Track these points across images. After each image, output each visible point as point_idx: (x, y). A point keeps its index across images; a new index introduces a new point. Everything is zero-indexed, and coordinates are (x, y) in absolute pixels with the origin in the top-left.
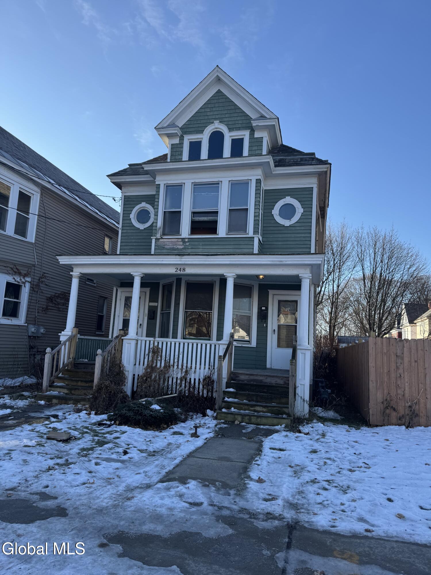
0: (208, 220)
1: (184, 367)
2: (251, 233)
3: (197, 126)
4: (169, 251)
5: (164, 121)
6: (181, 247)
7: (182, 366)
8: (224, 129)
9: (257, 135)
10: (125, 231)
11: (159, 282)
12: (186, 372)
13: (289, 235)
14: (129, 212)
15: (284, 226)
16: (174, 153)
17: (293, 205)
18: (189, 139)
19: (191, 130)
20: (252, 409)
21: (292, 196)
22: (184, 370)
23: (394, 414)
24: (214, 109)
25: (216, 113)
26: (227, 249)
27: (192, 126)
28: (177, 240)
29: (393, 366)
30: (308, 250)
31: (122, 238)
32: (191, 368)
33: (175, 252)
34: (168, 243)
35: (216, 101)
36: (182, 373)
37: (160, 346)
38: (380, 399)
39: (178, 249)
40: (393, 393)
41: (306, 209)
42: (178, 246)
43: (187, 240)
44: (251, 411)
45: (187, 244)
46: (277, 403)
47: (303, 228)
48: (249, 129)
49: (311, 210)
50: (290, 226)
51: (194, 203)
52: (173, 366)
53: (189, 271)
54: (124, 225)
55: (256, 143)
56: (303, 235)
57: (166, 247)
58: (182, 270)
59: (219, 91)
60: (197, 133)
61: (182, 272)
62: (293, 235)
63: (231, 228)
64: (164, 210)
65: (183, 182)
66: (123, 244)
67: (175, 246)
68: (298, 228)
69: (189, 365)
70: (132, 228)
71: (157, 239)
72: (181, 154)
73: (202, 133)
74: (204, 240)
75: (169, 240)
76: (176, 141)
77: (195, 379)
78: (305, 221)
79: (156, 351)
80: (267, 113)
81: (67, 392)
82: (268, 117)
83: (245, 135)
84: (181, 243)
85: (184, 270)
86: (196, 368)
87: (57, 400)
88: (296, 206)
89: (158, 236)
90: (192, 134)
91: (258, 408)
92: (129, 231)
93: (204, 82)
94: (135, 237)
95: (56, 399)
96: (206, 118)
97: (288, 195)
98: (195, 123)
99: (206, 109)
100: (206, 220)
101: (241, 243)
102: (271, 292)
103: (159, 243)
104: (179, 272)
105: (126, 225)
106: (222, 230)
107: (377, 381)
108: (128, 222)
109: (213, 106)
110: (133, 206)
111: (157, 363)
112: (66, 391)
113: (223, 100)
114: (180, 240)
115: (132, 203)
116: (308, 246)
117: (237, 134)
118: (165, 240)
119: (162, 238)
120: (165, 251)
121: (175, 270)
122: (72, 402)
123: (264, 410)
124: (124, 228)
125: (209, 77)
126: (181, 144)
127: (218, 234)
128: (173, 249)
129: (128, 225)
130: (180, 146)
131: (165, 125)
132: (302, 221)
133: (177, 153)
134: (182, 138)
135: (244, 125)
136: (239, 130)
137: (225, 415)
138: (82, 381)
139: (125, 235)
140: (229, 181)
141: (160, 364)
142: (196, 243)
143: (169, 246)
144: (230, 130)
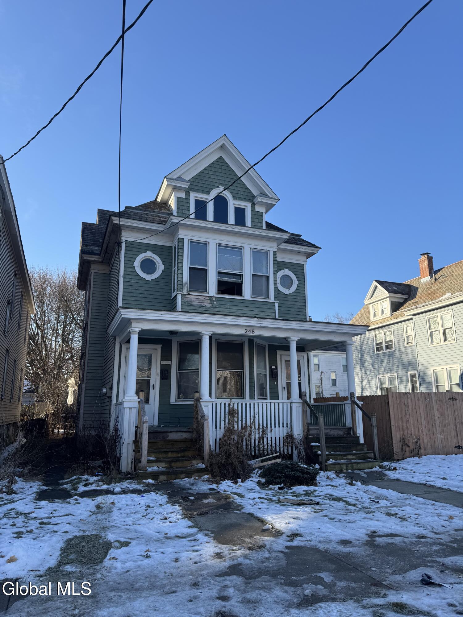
0: (232, 281)
1: (261, 427)
2: (272, 299)
3: (202, 185)
4: (197, 308)
5: (175, 172)
6: (209, 305)
7: (259, 426)
8: (227, 195)
9: (258, 209)
10: (127, 280)
11: (171, 340)
12: (263, 431)
13: (289, 303)
14: (132, 260)
15: (284, 294)
16: (181, 207)
17: (290, 277)
18: (194, 197)
19: (196, 188)
20: (345, 458)
21: (290, 269)
22: (261, 430)
23: (407, 449)
24: (218, 174)
25: (219, 178)
26: (253, 312)
27: (197, 184)
28: (204, 298)
29: (404, 414)
30: (303, 317)
31: (125, 287)
32: (267, 427)
33: (203, 309)
34: (195, 299)
35: (218, 166)
36: (259, 433)
37: (236, 407)
38: (399, 439)
39: (205, 306)
40: (405, 434)
41: (300, 282)
42: (206, 304)
43: (214, 299)
44: (344, 459)
45: (214, 303)
46: (356, 451)
47: (299, 298)
48: (250, 202)
49: (303, 283)
50: (289, 295)
51: (220, 263)
52: (251, 427)
53: (258, 333)
54: (126, 273)
55: (257, 216)
56: (299, 304)
57: (193, 303)
58: (251, 331)
59: (221, 158)
60: (202, 193)
61: (251, 334)
62: (292, 303)
63: (255, 292)
64: (189, 266)
65: (208, 240)
66: (126, 294)
67: (202, 304)
68: (295, 297)
69: (265, 425)
70: (137, 277)
71: (183, 295)
72: (188, 209)
73: (209, 194)
74: (231, 300)
75: (196, 297)
76: (182, 195)
77: (271, 438)
78: (300, 291)
79: (232, 413)
80: (269, 192)
81: (166, 465)
82: (270, 196)
83: (247, 206)
84: (209, 301)
85: (253, 331)
86: (271, 428)
87: (166, 476)
88: (292, 278)
89: (185, 291)
90: (197, 192)
91: (349, 457)
92: (132, 281)
93: (212, 146)
94: (140, 288)
95: (164, 475)
96: (211, 180)
97: (286, 268)
98: (200, 182)
99: (210, 171)
100: (230, 281)
101: (264, 306)
102: (279, 353)
103: (185, 299)
104: (248, 333)
105: (128, 273)
106: (247, 292)
107: (396, 426)
108: (131, 270)
109: (216, 170)
110: (137, 253)
111: (233, 424)
112: (164, 465)
113: (226, 168)
114: (207, 298)
115: (134, 249)
116: (304, 314)
117: (241, 204)
118: (192, 297)
119: (189, 294)
120: (192, 308)
121: (245, 331)
122: (183, 476)
123: (354, 457)
124: (127, 276)
125: (217, 142)
126: (188, 199)
127: (244, 297)
128: (201, 307)
129: (131, 273)
130: (186, 201)
131: (175, 177)
132: (298, 291)
133: (184, 208)
134: (188, 193)
135: (245, 197)
136: (242, 200)
137: (333, 466)
138: (172, 452)
139: (127, 284)
140: (251, 248)
141: (238, 426)
142: (223, 303)
143: (196, 303)
144: (235, 198)
